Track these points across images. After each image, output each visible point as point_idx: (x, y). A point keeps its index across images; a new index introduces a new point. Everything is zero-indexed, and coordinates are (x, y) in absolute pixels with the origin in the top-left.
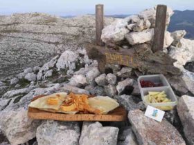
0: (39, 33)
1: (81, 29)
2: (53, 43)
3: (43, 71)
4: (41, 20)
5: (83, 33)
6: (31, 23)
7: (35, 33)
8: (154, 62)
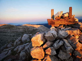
0: (6, 32)
1: (24, 30)
2: (12, 36)
3: (16, 42)
4: (7, 27)
5: (25, 31)
6: (2, 28)
7: (4, 32)
8: (70, 21)
